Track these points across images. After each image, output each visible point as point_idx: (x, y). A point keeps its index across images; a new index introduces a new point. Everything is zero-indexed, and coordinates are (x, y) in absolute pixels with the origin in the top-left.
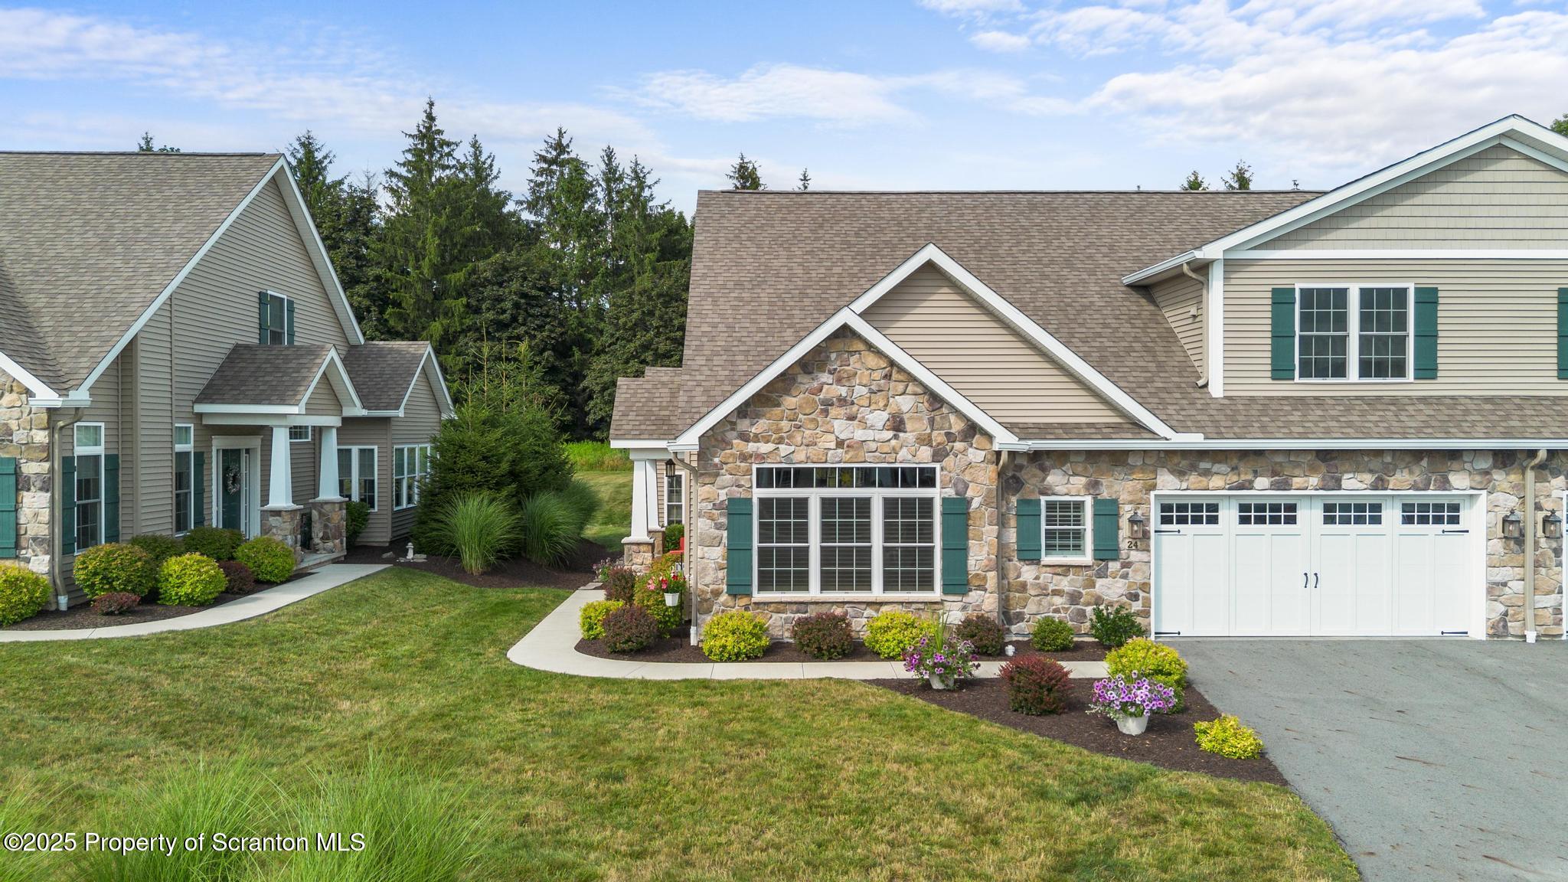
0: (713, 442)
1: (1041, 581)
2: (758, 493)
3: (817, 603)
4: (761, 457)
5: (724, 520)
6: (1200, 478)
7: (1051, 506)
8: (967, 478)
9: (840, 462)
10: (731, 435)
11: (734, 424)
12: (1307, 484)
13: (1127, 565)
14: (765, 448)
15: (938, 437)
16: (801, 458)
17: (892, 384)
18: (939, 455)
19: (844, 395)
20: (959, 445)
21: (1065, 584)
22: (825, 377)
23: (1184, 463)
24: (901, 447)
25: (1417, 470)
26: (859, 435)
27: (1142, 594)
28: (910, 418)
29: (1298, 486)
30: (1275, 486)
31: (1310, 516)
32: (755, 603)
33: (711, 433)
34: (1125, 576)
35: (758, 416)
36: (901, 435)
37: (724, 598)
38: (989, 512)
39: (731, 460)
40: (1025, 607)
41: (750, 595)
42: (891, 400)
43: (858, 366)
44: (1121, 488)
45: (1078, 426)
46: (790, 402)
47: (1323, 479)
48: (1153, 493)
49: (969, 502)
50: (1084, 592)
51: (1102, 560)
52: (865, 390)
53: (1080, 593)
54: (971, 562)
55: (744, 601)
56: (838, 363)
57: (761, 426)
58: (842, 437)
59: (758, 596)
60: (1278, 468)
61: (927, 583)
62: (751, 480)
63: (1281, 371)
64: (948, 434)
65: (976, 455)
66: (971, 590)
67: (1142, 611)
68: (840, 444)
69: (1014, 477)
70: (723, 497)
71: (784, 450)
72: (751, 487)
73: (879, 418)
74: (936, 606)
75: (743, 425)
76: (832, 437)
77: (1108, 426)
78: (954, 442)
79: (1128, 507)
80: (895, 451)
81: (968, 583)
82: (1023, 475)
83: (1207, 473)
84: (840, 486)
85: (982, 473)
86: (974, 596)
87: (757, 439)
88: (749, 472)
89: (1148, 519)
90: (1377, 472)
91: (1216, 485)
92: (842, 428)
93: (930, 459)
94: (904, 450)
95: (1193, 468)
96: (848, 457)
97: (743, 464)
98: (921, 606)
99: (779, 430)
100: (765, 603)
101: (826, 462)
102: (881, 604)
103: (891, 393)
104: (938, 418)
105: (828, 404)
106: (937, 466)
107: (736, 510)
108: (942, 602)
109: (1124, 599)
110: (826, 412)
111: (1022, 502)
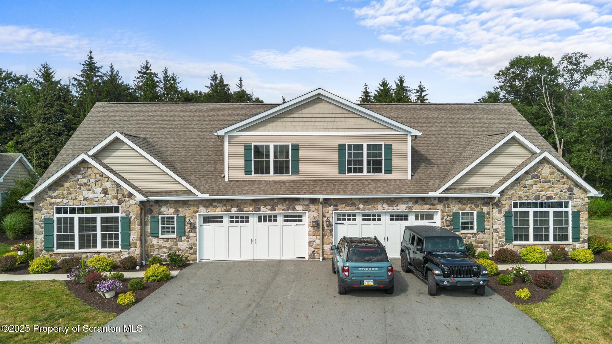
0: (40, 199)
1: (159, 243)
2: (56, 216)
3: (77, 253)
4: (57, 204)
5: (43, 225)
6: (213, 208)
7: (163, 218)
8: (130, 210)
9: (85, 205)
10: (45, 196)
11: (47, 192)
12: (248, 210)
13: (188, 238)
14: (58, 201)
15: (120, 196)
16: (71, 205)
17: (103, 178)
18: (120, 202)
19: (86, 182)
20: (127, 199)
21: (167, 244)
22: (79, 176)
23: (208, 203)
24: (107, 200)
25: (285, 204)
26: (92, 196)
27: (193, 247)
28: (110, 190)
29: (246, 210)
30: (238, 210)
31: (253, 220)
32: (55, 254)
33: (39, 196)
34: (188, 241)
35: (55, 190)
36: (107, 195)
37: (44, 252)
38: (138, 221)
39: (46, 205)
40: (154, 252)
41: (53, 251)
42: (103, 184)
43: (91, 172)
44: (186, 212)
45: (171, 192)
46: (67, 185)
47: (254, 208)
48: (197, 214)
49: (131, 218)
50: (174, 247)
51: (180, 236)
52: (94, 181)
53: (172, 247)
54: (131, 238)
55: (51, 253)
56: (84, 171)
57: (56, 193)
58: (86, 196)
59: (56, 251)
60: (239, 205)
61: (117, 245)
62: (53, 211)
63: (248, 172)
64: (123, 195)
65: (133, 202)
66: (131, 247)
67: (193, 253)
68: (85, 199)
69: (150, 209)
70: (43, 218)
71: (65, 201)
72: (53, 214)
73: (99, 190)
74: (119, 253)
75: (50, 193)
76: (82, 197)
77: (181, 191)
78: (126, 198)
79: (188, 218)
80: (104, 201)
81: (130, 245)
82: (153, 208)
83: (216, 207)
84: (86, 213)
85: (135, 208)
86: (132, 249)
87: (55, 197)
88: (53, 209)
89: (196, 222)
90: (272, 205)
91: (219, 211)
92: (86, 194)
93: (117, 204)
94: (108, 200)
95: (211, 205)
96: (88, 203)
97: (50, 206)
98: (114, 253)
99: (63, 194)
100: (58, 254)
101: (80, 205)
102: (100, 253)
103: (103, 182)
104: (119, 190)
105: (81, 185)
106: (120, 206)
107: (48, 222)
108: (121, 252)
109: (187, 249)
110: (80, 188)
111: (152, 217)
